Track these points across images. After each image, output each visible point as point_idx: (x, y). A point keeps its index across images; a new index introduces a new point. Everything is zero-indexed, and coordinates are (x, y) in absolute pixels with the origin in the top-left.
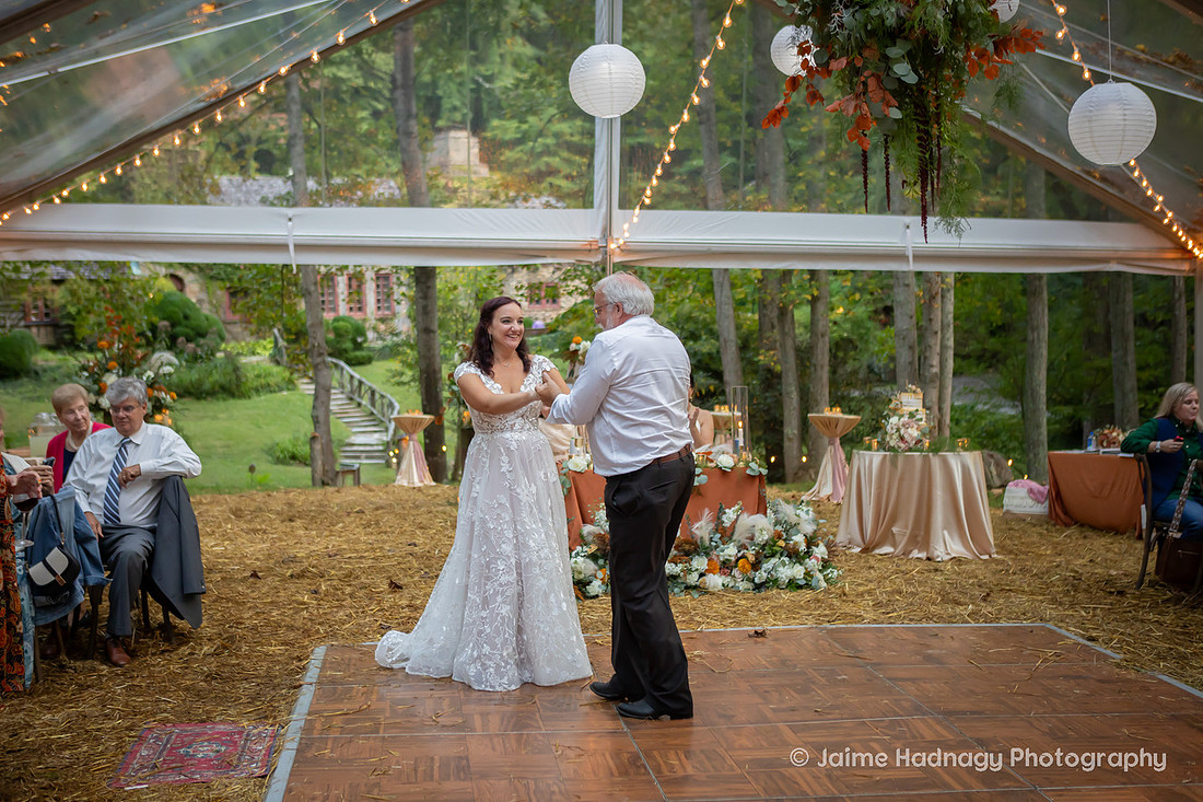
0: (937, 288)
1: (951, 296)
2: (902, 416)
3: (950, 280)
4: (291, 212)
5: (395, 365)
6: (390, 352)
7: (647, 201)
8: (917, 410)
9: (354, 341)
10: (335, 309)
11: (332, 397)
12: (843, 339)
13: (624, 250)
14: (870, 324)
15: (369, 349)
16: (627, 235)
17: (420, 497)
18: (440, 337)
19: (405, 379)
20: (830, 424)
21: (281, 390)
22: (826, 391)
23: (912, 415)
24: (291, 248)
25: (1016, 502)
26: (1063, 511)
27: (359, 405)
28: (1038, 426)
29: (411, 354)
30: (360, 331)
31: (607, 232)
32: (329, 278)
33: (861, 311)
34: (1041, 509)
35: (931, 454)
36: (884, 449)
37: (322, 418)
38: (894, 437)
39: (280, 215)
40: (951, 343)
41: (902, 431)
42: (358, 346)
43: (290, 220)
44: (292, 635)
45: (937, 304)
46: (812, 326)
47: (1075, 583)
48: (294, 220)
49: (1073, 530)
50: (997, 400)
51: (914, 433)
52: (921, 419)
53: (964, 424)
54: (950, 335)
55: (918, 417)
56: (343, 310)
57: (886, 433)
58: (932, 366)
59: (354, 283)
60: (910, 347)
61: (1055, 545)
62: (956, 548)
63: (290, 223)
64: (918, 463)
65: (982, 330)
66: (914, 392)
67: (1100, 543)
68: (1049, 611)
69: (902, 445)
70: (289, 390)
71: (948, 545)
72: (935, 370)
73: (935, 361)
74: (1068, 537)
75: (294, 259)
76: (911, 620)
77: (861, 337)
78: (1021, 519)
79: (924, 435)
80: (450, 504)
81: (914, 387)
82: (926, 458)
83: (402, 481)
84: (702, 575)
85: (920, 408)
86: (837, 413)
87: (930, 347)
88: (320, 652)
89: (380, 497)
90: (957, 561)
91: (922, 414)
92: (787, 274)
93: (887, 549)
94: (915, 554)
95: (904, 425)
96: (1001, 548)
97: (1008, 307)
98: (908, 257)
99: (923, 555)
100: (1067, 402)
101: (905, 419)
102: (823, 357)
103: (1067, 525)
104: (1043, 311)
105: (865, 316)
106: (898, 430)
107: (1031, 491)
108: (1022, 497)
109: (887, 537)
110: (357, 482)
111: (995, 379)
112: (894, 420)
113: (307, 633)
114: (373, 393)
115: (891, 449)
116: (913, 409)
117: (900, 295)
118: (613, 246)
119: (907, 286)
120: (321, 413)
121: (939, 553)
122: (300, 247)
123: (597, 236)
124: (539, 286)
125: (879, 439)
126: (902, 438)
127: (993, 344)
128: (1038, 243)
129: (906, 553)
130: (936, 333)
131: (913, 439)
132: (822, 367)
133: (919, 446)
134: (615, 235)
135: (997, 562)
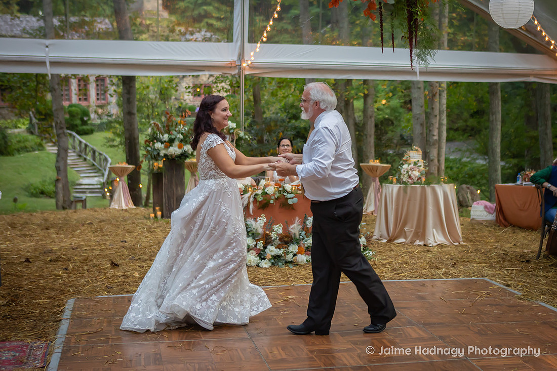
0: (437, 90)
1: (445, 95)
2: (410, 164)
3: (444, 85)
4: (47, 42)
5: (109, 135)
6: (107, 126)
7: (265, 39)
8: (418, 161)
9: (82, 120)
10: (70, 99)
11: (69, 155)
12: (386, 119)
13: (251, 67)
14: (401, 110)
15: (92, 124)
16: (253, 58)
17: (127, 215)
18: (137, 117)
19: (115, 143)
20: (373, 169)
21: (34, 150)
22: (373, 150)
23: (415, 164)
24: (48, 64)
25: (478, 213)
26: (503, 219)
27: (85, 159)
28: (496, 171)
29: (119, 128)
30: (86, 113)
31: (241, 56)
32: (66, 79)
33: (396, 102)
34: (491, 217)
35: (426, 185)
36: (400, 183)
37: (62, 168)
38: (405, 176)
39: (41, 44)
40: (445, 122)
41: (410, 173)
42: (84, 123)
43: (47, 47)
44: (53, 294)
45: (437, 99)
46: (365, 111)
47: (504, 257)
48: (50, 47)
49: (509, 229)
50: (475, 156)
51: (416, 173)
52: (421, 166)
53: (455, 170)
54: (444, 117)
55: (419, 164)
56: (75, 99)
57: (401, 174)
58: (434, 135)
59: (82, 83)
60: (422, 125)
61: (496, 237)
62: (440, 239)
63: (47, 49)
64: (419, 190)
65: (466, 115)
66: (417, 150)
67: (521, 235)
68: (487, 271)
69: (410, 181)
70: (39, 150)
71: (435, 237)
72: (436, 138)
73: (436, 132)
74: (506, 233)
75: (49, 71)
76: (411, 277)
77: (396, 118)
78: (480, 223)
79: (422, 174)
80: (146, 218)
81: (417, 148)
82: (423, 188)
83: (114, 205)
84: (295, 255)
85: (420, 160)
86: (377, 163)
87: (432, 124)
88: (71, 302)
89: (102, 215)
90: (441, 246)
91: (421, 163)
92: (349, 82)
93: (402, 240)
94: (418, 242)
95: (411, 169)
96: (466, 239)
97: (480, 101)
98: (416, 73)
99: (422, 243)
100: (514, 157)
101: (412, 166)
102: (371, 130)
103: (506, 226)
104: (498, 103)
105: (398, 105)
106: (408, 172)
107: (486, 207)
108: (480, 210)
109: (402, 233)
110: (84, 207)
111: (474, 143)
112: (405, 166)
113: (62, 292)
114: (94, 152)
115: (404, 183)
116: (416, 160)
117: (415, 94)
118: (244, 65)
119: (419, 88)
120: (61, 164)
121: (431, 241)
122: (54, 64)
123: (235, 58)
124: (200, 86)
125: (397, 177)
126: (410, 177)
127: (472, 122)
128: (490, 65)
129: (412, 242)
130: (436, 116)
131: (416, 177)
132: (370, 136)
133: (419, 181)
134: (246, 58)
135: (462, 246)
